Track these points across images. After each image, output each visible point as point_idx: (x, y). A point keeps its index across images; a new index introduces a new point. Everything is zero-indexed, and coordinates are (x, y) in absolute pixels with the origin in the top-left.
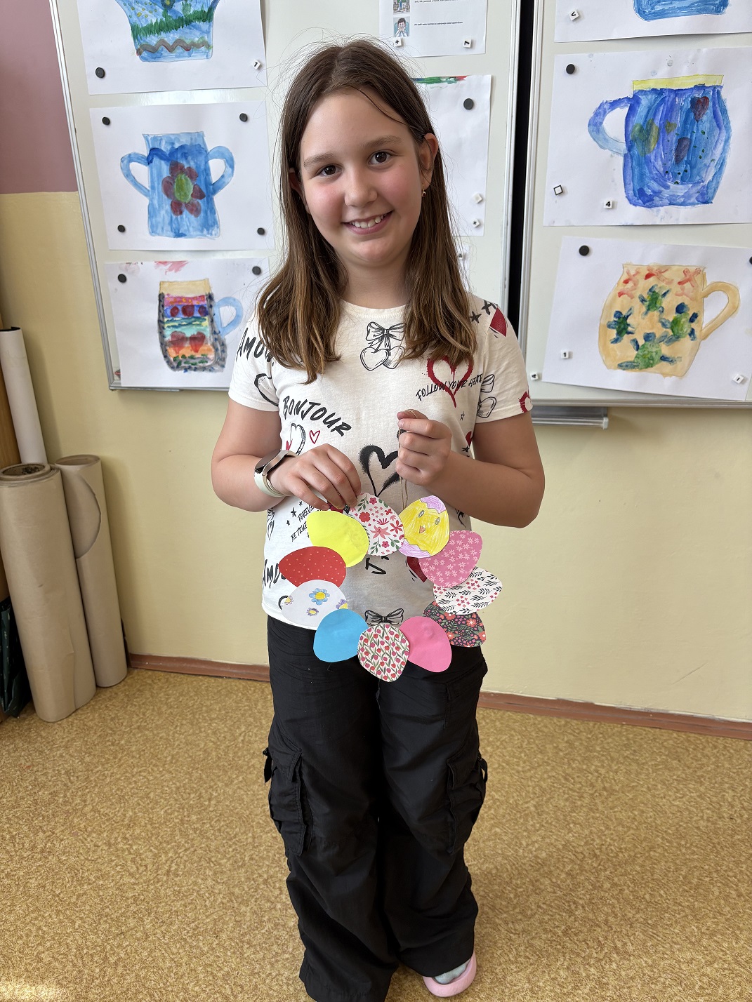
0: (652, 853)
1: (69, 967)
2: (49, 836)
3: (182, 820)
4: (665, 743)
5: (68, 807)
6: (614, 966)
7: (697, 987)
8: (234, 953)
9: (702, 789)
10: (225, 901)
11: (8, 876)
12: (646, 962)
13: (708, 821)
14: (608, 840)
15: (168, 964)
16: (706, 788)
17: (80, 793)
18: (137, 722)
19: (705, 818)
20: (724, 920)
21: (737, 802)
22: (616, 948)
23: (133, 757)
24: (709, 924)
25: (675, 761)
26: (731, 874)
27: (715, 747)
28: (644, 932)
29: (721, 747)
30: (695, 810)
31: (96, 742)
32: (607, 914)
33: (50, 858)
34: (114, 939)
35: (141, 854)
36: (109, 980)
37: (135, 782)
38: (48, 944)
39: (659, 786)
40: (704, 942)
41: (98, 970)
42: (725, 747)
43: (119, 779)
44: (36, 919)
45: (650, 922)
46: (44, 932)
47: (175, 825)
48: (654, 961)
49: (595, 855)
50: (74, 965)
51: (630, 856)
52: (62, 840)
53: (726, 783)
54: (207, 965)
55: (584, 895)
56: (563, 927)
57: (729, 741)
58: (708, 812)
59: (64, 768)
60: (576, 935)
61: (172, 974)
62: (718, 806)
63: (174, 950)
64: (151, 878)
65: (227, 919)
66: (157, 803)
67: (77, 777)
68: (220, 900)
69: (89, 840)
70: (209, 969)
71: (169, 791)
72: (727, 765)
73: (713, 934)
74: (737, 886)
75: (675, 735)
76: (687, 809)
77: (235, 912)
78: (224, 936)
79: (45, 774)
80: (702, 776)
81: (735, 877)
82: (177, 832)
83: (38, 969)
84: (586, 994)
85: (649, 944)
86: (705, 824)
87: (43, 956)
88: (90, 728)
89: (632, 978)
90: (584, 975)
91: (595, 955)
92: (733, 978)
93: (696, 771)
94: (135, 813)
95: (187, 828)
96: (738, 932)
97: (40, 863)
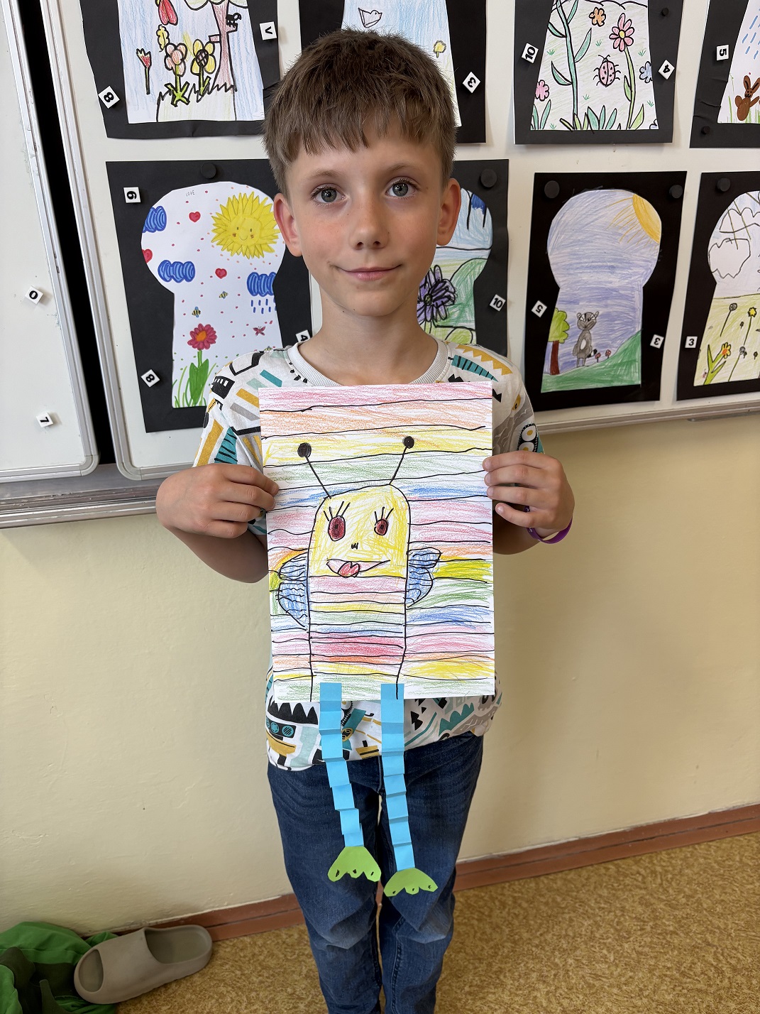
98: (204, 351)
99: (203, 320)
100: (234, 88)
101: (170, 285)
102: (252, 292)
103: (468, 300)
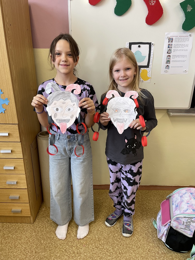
2: (77, 248)
3: (113, 236)
33: (81, 255)
52: (81, 249)
64: (116, 256)
66: (103, 232)
69: (90, 247)
94: (98, 236)
95: (116, 238)
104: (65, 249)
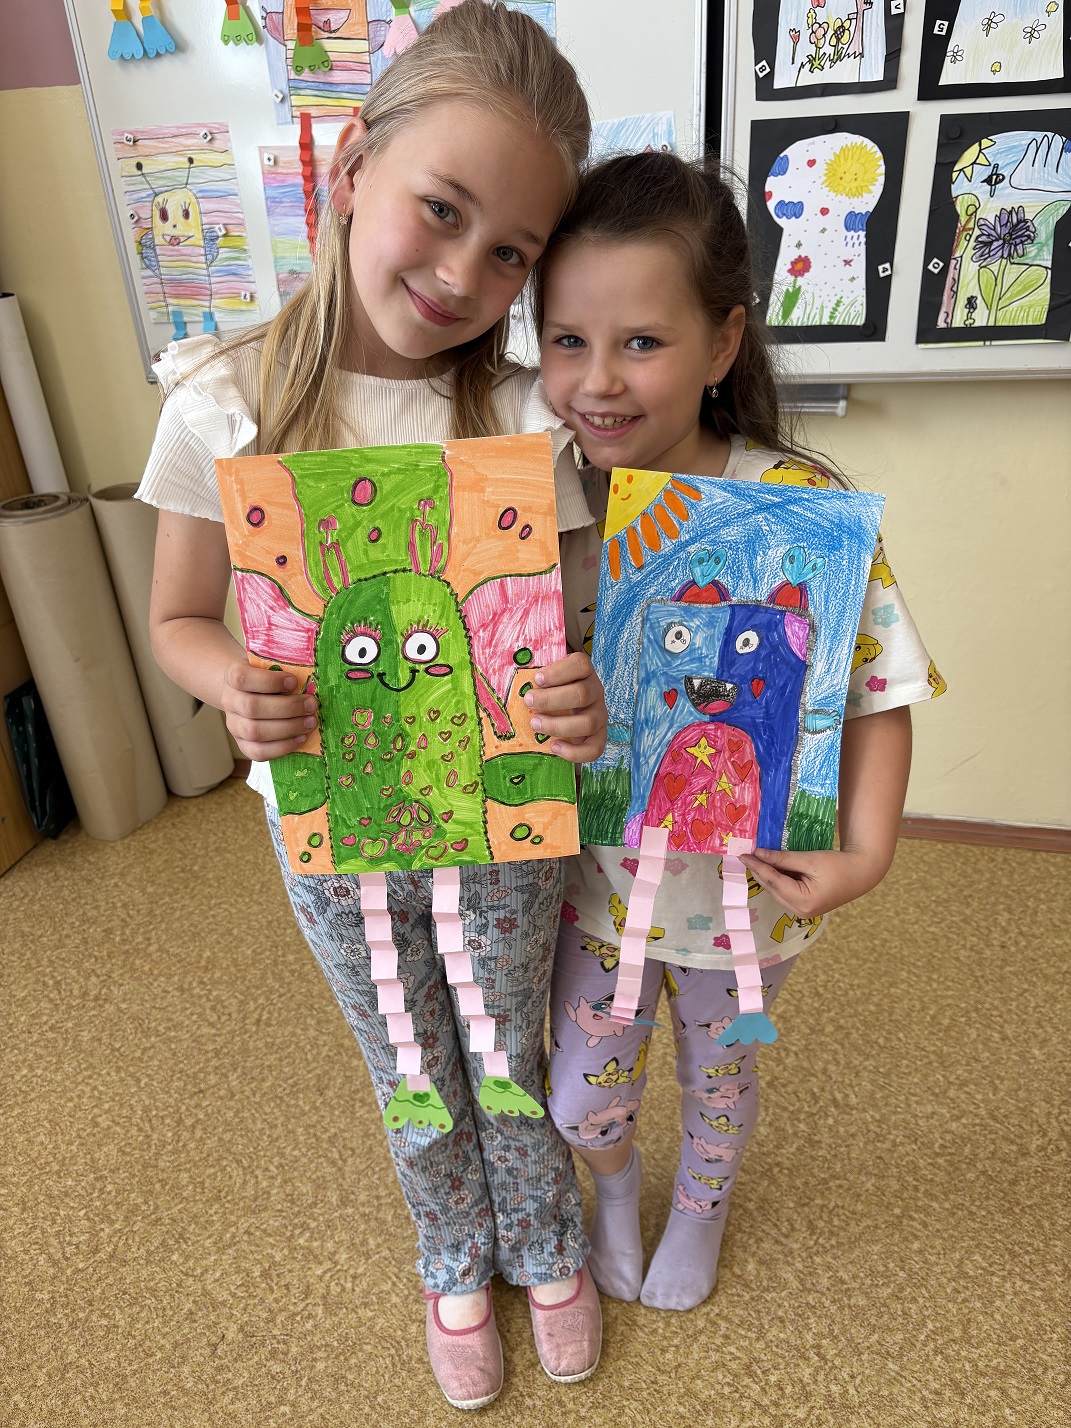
0: (893, 990)
1: (134, 1131)
2: (104, 981)
3: (275, 961)
4: (925, 858)
5: (127, 947)
6: (830, 1121)
7: (937, 1145)
8: (343, 1112)
9: (968, 912)
10: (331, 1054)
11: (52, 1028)
12: (872, 1117)
13: (971, 949)
14: (837, 976)
15: (259, 1125)
16: (974, 910)
17: (142, 930)
18: (215, 842)
19: (968, 946)
20: (980, 1068)
21: (1014, 926)
22: (835, 1101)
23: (210, 886)
24: (959, 1072)
25: (937, 879)
26: (995, 1013)
27: (992, 860)
28: (873, 1082)
29: (1000, 859)
30: (955, 937)
31: (161, 868)
32: (827, 1062)
33: (106, 1006)
34: (191, 1097)
35: (223, 1001)
36: (184, 1146)
37: (214, 916)
38: (106, 1106)
39: (911, 910)
40: (952, 1093)
41: (170, 1134)
42: (1005, 860)
43: (192, 913)
44: (90, 1077)
45: (881, 1070)
46: (101, 1093)
47: (267, 966)
48: (883, 1115)
49: (818, 994)
50: (140, 1130)
51: (863, 994)
52: (121, 985)
53: (1002, 903)
54: (309, 1126)
55: (798, 1040)
56: (768, 1078)
57: (1012, 852)
58: (974, 939)
59: (120, 901)
60: (784, 1086)
61: (265, 1137)
62: (986, 932)
63: (268, 1110)
64: (236, 1028)
65: (335, 1074)
66: (242, 941)
67: (138, 911)
68: (324, 1053)
69: (155, 984)
70: (312, 1131)
71: (257, 926)
72: (1005, 882)
73: (963, 1084)
74: (1002, 1027)
75: (940, 846)
76: (945, 936)
77: (343, 1065)
78: (330, 1093)
79: (97, 908)
80: (970, 896)
81: (1001, 1016)
82: (269, 975)
83: (94, 1135)
84: (793, 1154)
85: (878, 1096)
86: (967, 954)
87: (99, 1120)
88: (152, 852)
89: (853, 1136)
90: (791, 1131)
91: (807, 1109)
92: (985, 1136)
93: (962, 891)
94: (214, 953)
95: (282, 971)
96: (997, 1082)
97: (93, 1012)
98: (799, 279)
99: (803, 252)
100: (862, 55)
101: (781, 222)
102: (848, 228)
103: (1047, 240)
104: (59, 978)
